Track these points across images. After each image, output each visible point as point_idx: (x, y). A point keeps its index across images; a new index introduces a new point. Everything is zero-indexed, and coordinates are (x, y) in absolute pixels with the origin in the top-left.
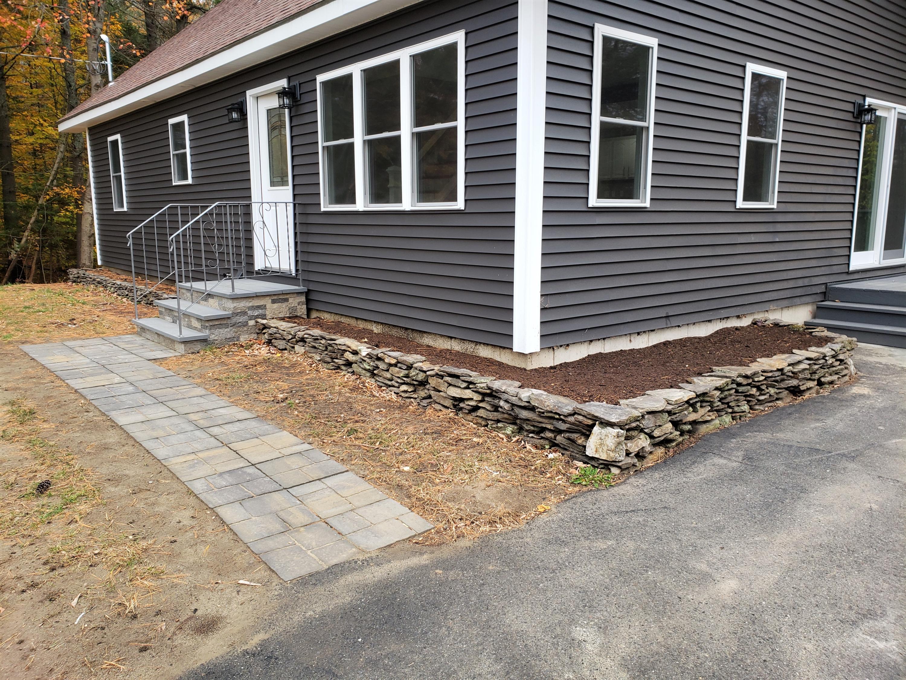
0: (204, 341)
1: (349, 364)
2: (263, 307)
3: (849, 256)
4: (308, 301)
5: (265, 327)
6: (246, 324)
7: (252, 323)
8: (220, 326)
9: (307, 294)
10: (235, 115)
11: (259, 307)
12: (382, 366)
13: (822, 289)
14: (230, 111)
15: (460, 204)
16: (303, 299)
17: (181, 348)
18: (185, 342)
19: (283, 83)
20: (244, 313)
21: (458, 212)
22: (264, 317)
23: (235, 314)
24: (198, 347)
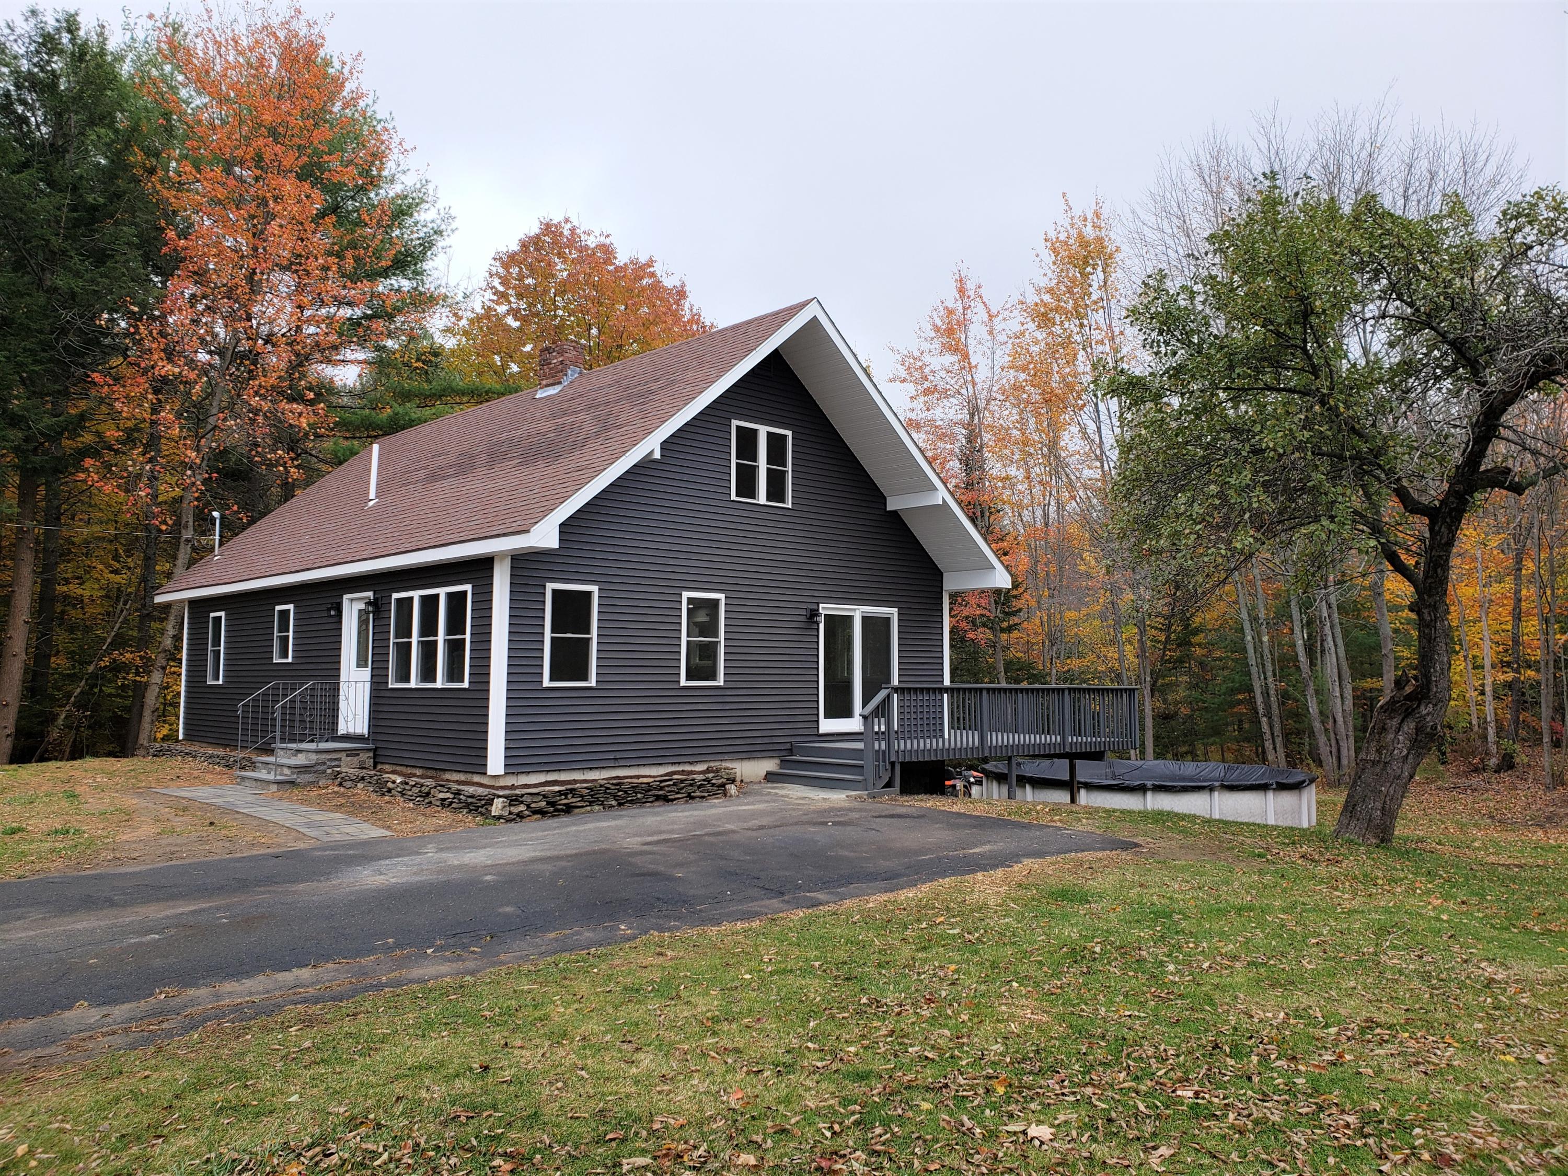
0: (292, 783)
1: (390, 791)
2: (339, 760)
3: (818, 722)
4: (375, 756)
5: (339, 773)
6: (324, 772)
7: (329, 771)
8: (305, 773)
9: (375, 750)
10: (333, 613)
11: (336, 759)
12: (407, 787)
13: (788, 746)
14: (329, 610)
15: (466, 685)
16: (371, 754)
17: (274, 788)
18: (278, 783)
19: (370, 594)
20: (324, 763)
21: (464, 689)
22: (339, 766)
23: (317, 764)
24: (288, 786)
